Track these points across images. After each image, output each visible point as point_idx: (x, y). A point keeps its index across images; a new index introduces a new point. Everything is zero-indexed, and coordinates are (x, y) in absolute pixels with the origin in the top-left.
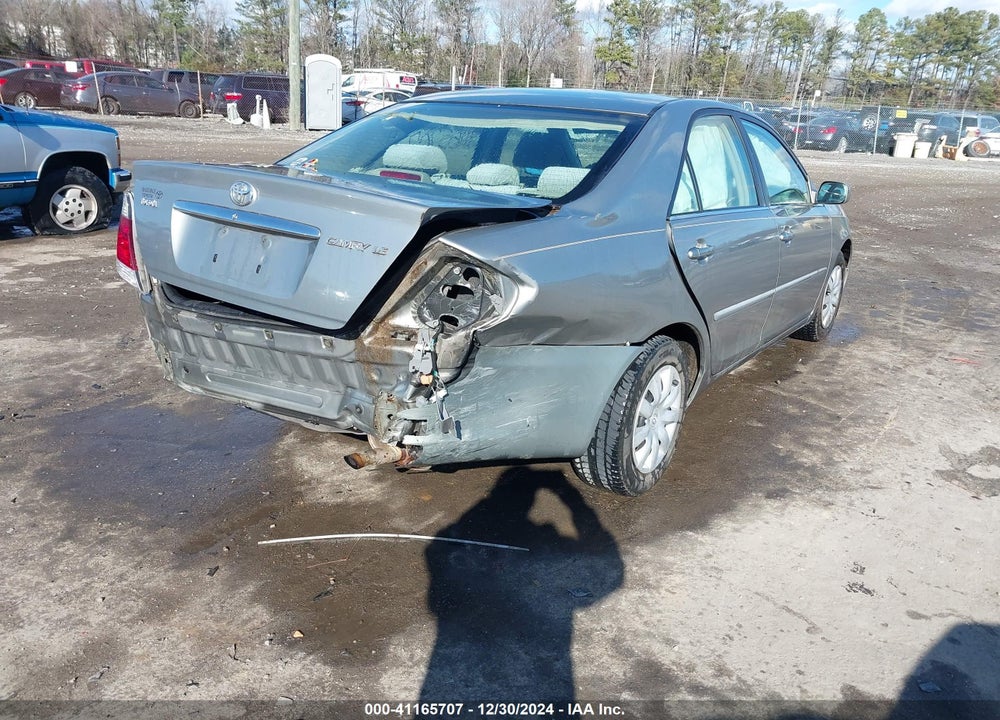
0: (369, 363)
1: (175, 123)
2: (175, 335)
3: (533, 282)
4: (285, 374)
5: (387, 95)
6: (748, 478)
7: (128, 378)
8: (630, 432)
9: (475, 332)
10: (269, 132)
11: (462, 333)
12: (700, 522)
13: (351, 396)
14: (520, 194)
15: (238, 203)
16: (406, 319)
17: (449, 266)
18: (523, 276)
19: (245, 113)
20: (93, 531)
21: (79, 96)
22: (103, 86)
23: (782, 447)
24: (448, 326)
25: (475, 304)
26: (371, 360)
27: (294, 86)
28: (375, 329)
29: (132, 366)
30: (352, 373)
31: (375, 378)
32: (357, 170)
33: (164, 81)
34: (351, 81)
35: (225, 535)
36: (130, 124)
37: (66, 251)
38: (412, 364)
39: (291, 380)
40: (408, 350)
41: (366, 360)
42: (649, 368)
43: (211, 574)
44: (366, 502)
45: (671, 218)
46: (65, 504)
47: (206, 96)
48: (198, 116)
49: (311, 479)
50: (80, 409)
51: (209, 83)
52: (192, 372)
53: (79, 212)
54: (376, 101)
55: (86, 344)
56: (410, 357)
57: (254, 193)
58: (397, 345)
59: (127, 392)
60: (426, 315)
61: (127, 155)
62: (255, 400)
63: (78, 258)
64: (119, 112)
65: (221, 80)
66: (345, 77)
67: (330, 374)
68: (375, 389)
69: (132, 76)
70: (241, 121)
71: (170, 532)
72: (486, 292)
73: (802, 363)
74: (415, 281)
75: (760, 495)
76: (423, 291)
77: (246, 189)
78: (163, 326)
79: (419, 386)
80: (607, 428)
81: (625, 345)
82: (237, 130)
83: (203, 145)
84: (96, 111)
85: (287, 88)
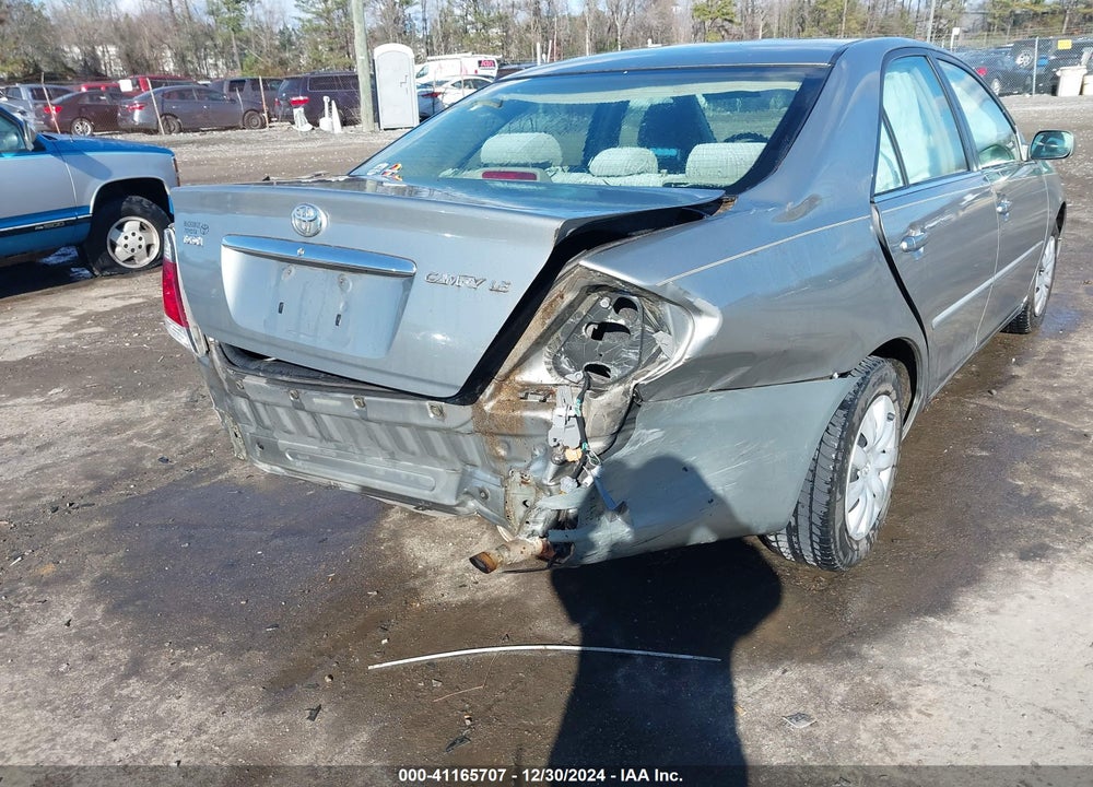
0: (492, 434)
1: (240, 137)
2: (243, 404)
3: (715, 310)
4: (383, 449)
5: (466, 83)
6: (988, 532)
7: (199, 446)
8: (843, 492)
9: (637, 385)
10: (341, 136)
11: (618, 390)
12: (940, 604)
13: (471, 475)
14: (668, 185)
15: (303, 234)
16: (538, 373)
17: (594, 297)
18: (700, 302)
19: (314, 117)
20: (163, 662)
21: (137, 116)
22: (161, 104)
23: (1023, 482)
24: (595, 377)
25: (633, 346)
26: (495, 430)
27: (364, 82)
28: (498, 389)
29: (203, 430)
30: (471, 447)
31: (503, 453)
32: (449, 172)
33: (225, 91)
34: (425, 71)
35: (326, 658)
36: (193, 142)
37: (128, 293)
38: (551, 435)
39: (392, 456)
40: (545, 415)
41: (491, 431)
42: (861, 403)
43: (312, 718)
44: (498, 598)
45: (876, 199)
46: (129, 625)
47: (271, 103)
48: (263, 126)
49: (427, 568)
50: (145, 492)
51: (272, 89)
52: (269, 450)
53: (140, 247)
54: (455, 90)
55: (152, 406)
56: (548, 425)
57: (323, 219)
58: (529, 409)
59: (199, 465)
60: (565, 366)
61: (185, 178)
62: (349, 482)
63: (141, 300)
64: (181, 131)
65: (285, 84)
66: (418, 68)
67: (442, 449)
68: (504, 467)
69: (190, 90)
70: (310, 127)
71: (258, 657)
72: (648, 328)
73: (1017, 363)
74: (548, 322)
75: (1011, 555)
76: (559, 333)
77: (311, 213)
78: (227, 394)
79: (564, 463)
80: (812, 489)
81: (831, 378)
82: (307, 138)
83: (271, 157)
84: (156, 132)
85: (356, 85)
